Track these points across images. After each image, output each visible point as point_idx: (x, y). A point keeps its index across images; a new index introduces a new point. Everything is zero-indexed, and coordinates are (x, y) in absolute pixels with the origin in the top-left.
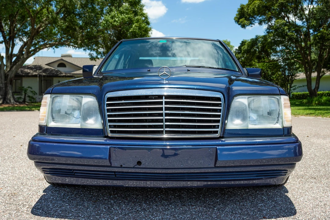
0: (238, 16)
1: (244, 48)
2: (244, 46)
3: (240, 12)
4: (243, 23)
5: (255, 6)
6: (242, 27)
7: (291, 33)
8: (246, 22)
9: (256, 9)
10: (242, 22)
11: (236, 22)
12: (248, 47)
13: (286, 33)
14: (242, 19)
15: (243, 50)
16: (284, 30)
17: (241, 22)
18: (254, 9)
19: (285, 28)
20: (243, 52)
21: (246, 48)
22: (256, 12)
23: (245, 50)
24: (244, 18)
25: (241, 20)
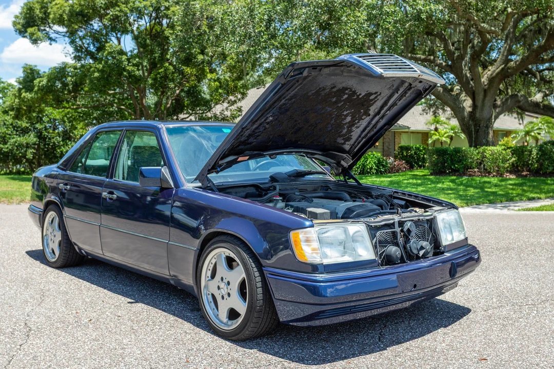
0: (22, 21)
1: (39, 83)
2: (41, 79)
3: (28, 16)
4: (35, 36)
5: (64, 11)
6: (33, 43)
7: (131, 67)
8: (40, 34)
9: (65, 17)
10: (32, 34)
11: (16, 32)
12: (49, 81)
13: (123, 66)
14: (34, 28)
15: (39, 86)
16: (121, 62)
17: (30, 34)
18: (61, 15)
19: (123, 59)
20: (36, 88)
21: (44, 83)
22: (66, 22)
23: (43, 85)
24: (37, 28)
25: (30, 30)
